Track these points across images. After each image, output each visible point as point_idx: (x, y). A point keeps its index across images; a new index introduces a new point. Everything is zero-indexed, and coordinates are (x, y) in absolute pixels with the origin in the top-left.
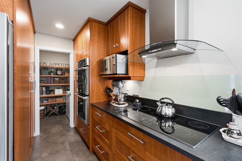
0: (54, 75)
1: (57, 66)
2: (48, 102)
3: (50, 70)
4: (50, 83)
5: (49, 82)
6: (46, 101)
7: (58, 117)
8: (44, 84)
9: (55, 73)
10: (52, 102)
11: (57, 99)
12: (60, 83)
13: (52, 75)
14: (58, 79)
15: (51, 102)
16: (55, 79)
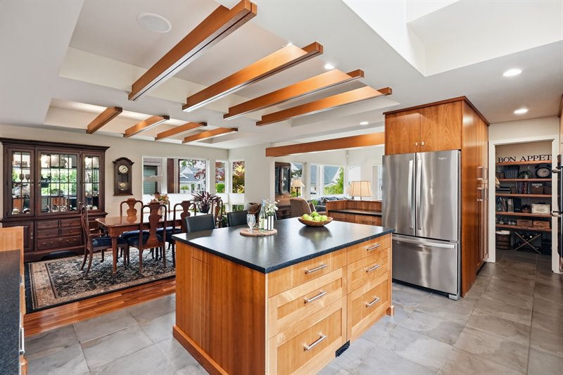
0: (529, 178)
1: (537, 161)
2: (516, 225)
3: (521, 170)
4: (523, 193)
5: (520, 190)
6: (514, 223)
7: (537, 255)
8: (511, 193)
9: (534, 174)
10: (524, 226)
11: (535, 223)
12: (544, 194)
13: (526, 178)
14: (541, 185)
15: (521, 225)
16: (533, 185)
